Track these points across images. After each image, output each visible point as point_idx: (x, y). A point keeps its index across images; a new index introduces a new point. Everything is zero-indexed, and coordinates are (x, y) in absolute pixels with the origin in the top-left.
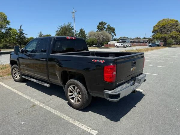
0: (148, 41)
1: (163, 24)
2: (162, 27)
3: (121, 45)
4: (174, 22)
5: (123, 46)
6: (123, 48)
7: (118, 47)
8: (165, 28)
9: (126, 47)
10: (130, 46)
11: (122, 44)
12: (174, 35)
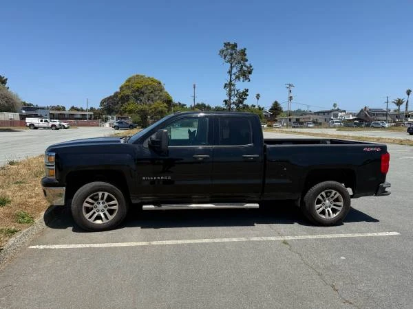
0: (91, 115)
1: (138, 85)
2: (137, 91)
3: (45, 125)
4: (156, 84)
5: (50, 125)
6: (51, 130)
7: (36, 128)
8: (143, 93)
9: (58, 129)
10: (66, 126)
11: (46, 121)
12: (160, 109)
